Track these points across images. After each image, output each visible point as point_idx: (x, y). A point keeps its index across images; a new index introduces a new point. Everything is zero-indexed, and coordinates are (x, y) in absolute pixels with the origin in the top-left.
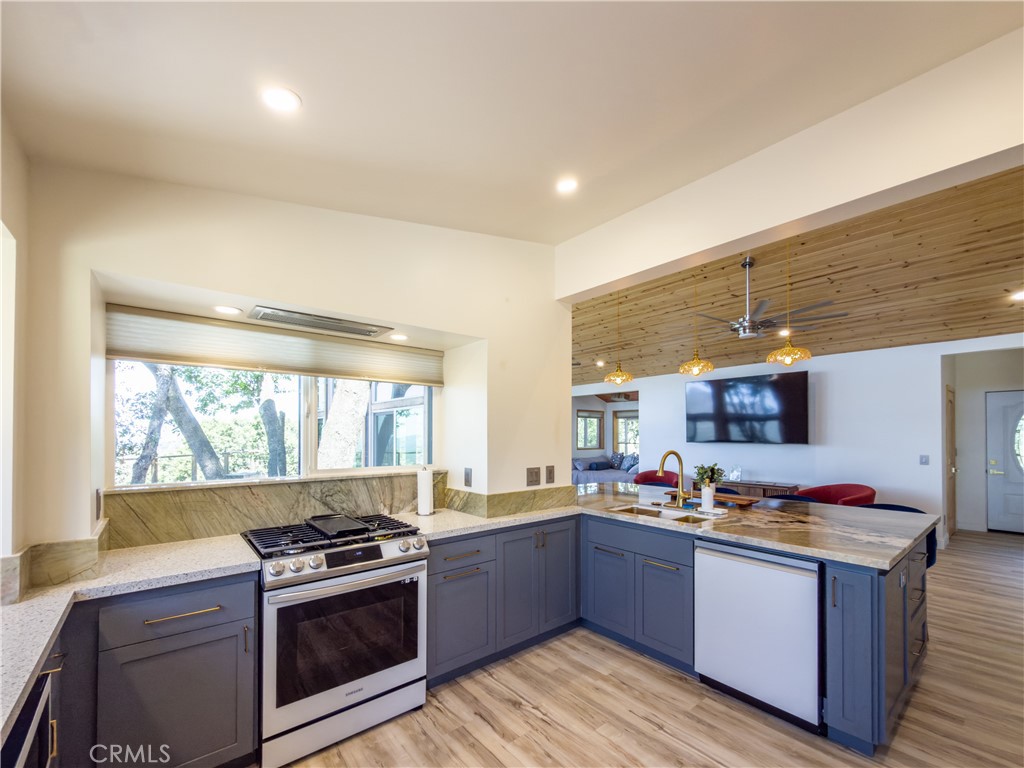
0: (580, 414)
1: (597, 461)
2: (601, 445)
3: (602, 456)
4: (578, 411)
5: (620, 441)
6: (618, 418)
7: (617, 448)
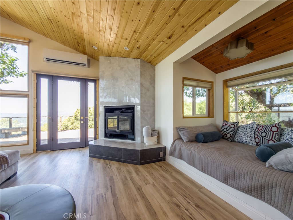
0: (186, 82)
1: (205, 131)
2: (210, 113)
3: (212, 125)
4: (184, 79)
5: (231, 109)
6: (228, 87)
7: (228, 116)
